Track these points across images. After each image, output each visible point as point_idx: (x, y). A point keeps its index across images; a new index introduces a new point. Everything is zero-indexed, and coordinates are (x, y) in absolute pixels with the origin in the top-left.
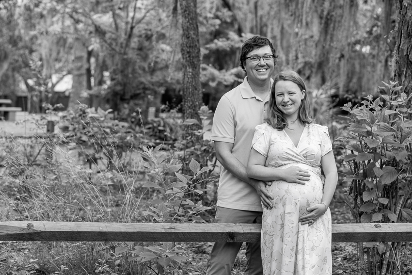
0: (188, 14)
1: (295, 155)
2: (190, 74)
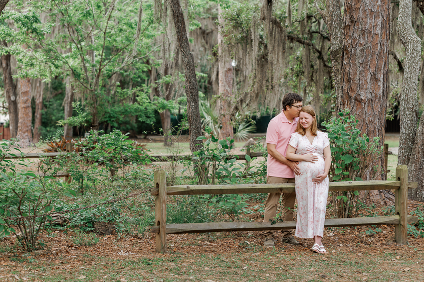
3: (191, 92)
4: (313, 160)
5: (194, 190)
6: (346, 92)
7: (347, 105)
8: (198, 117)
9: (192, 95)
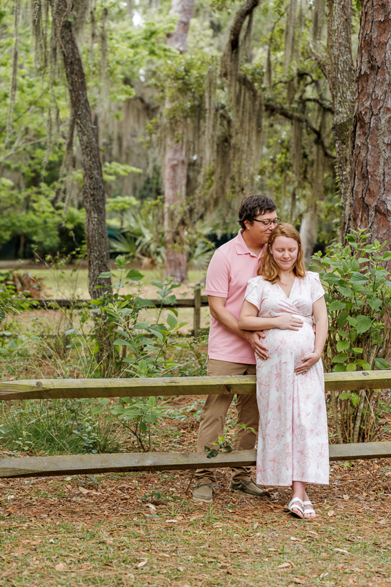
0: (90, 151)
1: (288, 306)
2: (96, 220)
3: (92, 195)
4: (294, 327)
5: (51, 390)
6: (360, 196)
7: (361, 221)
8: (103, 237)
9: (94, 200)
